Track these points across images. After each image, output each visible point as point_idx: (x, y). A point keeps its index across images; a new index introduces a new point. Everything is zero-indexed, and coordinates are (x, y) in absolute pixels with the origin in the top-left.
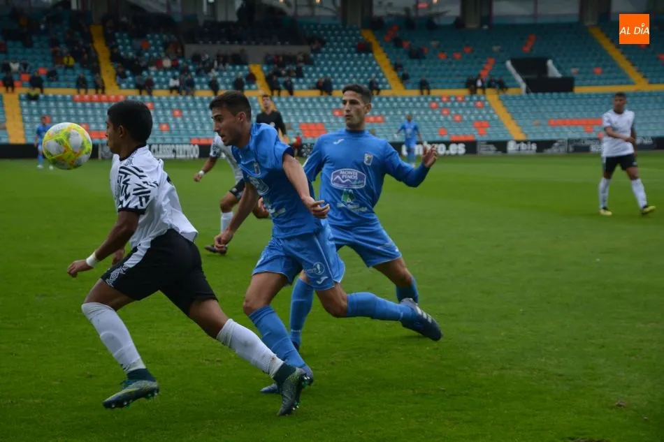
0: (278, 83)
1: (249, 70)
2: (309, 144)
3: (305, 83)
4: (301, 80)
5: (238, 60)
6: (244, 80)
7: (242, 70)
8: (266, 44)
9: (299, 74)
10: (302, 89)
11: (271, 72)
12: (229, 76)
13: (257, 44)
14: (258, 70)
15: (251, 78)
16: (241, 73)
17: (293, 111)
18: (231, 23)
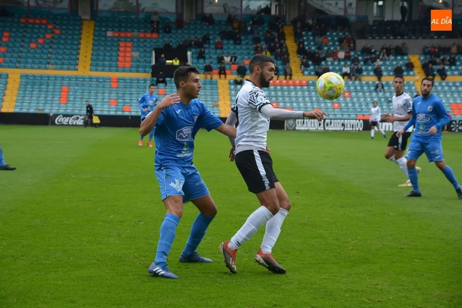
0: (433, 70)
1: (408, 59)
2: (458, 121)
3: (457, 70)
4: (453, 68)
5: (400, 52)
6: (404, 68)
7: (402, 59)
8: (424, 38)
9: (452, 63)
10: (453, 75)
11: (427, 61)
12: (391, 65)
13: (417, 38)
14: (416, 60)
15: (410, 66)
16: (401, 62)
17: (445, 93)
18: (396, 22)
